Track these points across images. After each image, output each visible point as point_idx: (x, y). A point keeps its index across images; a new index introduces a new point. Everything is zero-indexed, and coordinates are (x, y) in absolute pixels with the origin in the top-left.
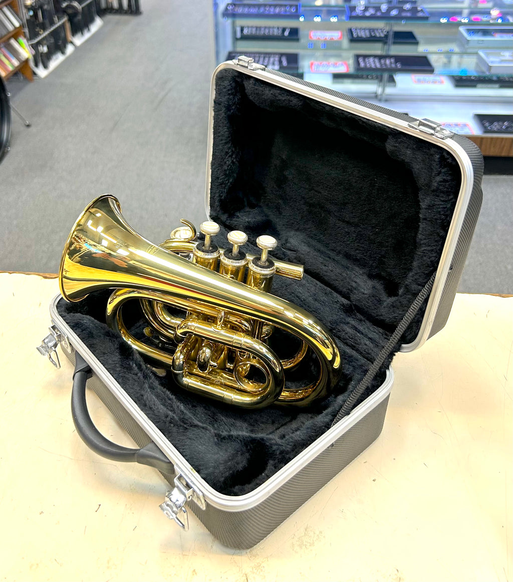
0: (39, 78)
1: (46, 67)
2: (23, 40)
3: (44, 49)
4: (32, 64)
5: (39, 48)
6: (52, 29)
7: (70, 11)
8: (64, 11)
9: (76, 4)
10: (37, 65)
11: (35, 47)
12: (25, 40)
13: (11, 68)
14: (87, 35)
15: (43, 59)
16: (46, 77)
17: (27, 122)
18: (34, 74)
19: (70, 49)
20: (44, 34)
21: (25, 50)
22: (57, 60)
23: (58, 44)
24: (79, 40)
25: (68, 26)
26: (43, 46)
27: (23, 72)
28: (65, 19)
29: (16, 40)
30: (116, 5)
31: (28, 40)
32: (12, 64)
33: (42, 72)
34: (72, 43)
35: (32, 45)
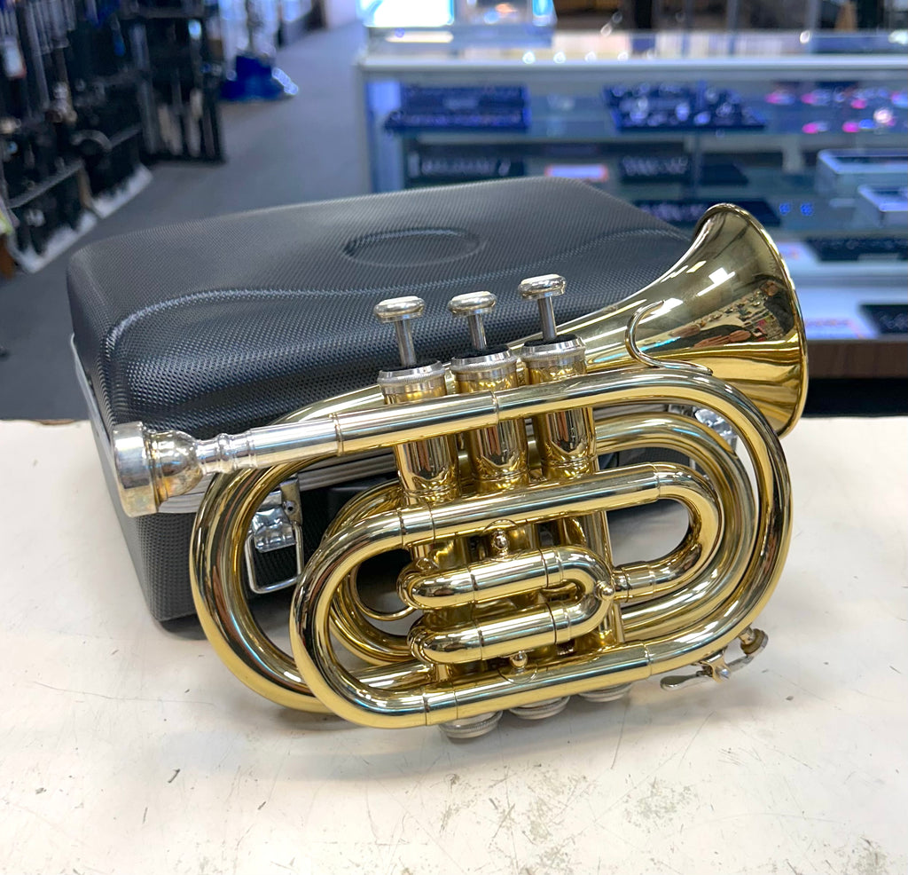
0: (27, 273)
1: (39, 250)
3: (37, 218)
4: (12, 245)
5: (27, 217)
6: (55, 181)
7: (89, 151)
8: (77, 152)
9: (100, 138)
10: (22, 248)
11: (19, 212)
12: (2, 201)
15: (34, 238)
16: (42, 271)
18: (17, 265)
19: (87, 222)
20: (37, 191)
22: (62, 241)
23: (64, 212)
24: (105, 206)
25: (84, 179)
26: (35, 215)
28: (78, 166)
31: (5, 199)
33: (33, 262)
34: (92, 211)
35: (14, 210)
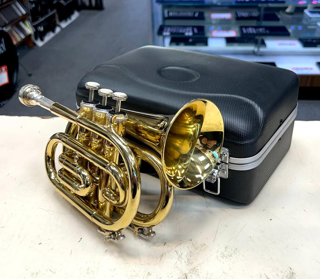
0: (38, 47)
1: (42, 40)
2: (28, 23)
3: (41, 29)
4: (33, 38)
5: (38, 28)
6: (47, 16)
8: (55, 6)
9: (62, 2)
10: (36, 39)
11: (35, 27)
12: (30, 23)
13: (19, 40)
14: (69, 22)
15: (40, 35)
16: (42, 46)
17: (29, 72)
18: (35, 44)
19: (58, 30)
20: (41, 20)
21: (29, 29)
22: (49, 37)
23: (50, 26)
24: (64, 25)
25: (57, 16)
26: (41, 27)
27: (27, 42)
28: (55, 11)
29: (24, 22)
30: (87, 3)
32: (20, 37)
33: (40, 43)
34: (59, 26)
35: (34, 26)
